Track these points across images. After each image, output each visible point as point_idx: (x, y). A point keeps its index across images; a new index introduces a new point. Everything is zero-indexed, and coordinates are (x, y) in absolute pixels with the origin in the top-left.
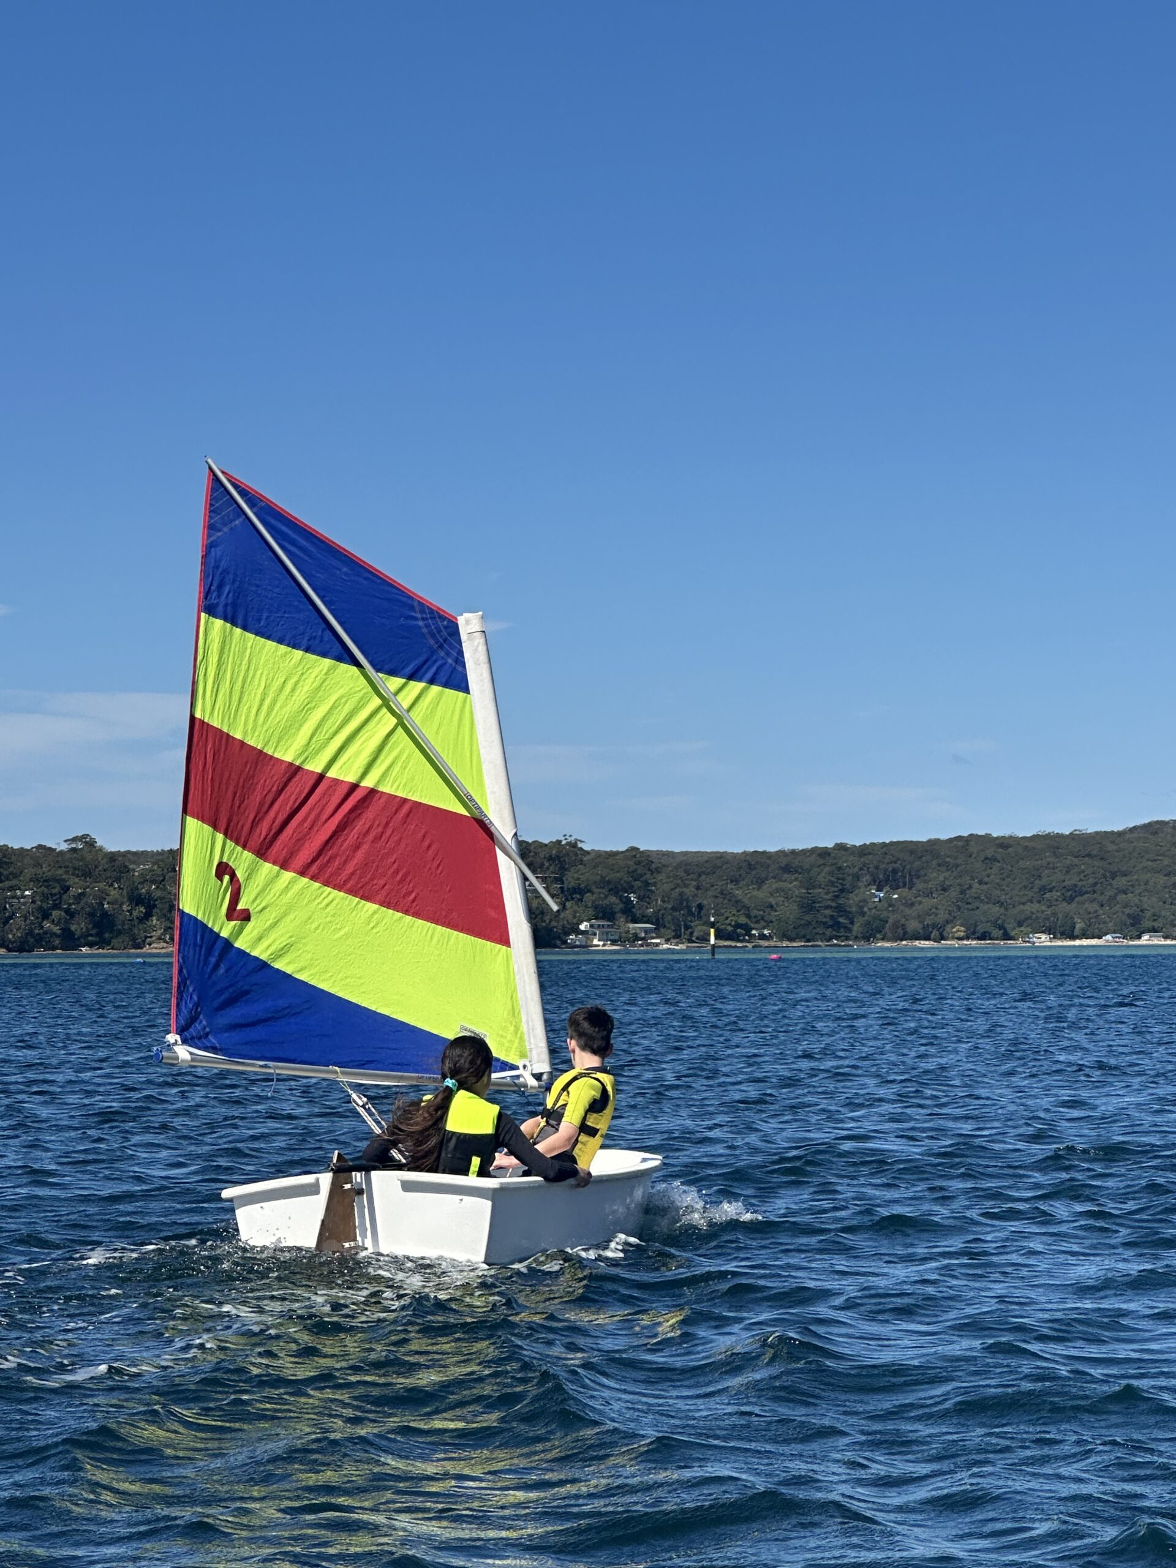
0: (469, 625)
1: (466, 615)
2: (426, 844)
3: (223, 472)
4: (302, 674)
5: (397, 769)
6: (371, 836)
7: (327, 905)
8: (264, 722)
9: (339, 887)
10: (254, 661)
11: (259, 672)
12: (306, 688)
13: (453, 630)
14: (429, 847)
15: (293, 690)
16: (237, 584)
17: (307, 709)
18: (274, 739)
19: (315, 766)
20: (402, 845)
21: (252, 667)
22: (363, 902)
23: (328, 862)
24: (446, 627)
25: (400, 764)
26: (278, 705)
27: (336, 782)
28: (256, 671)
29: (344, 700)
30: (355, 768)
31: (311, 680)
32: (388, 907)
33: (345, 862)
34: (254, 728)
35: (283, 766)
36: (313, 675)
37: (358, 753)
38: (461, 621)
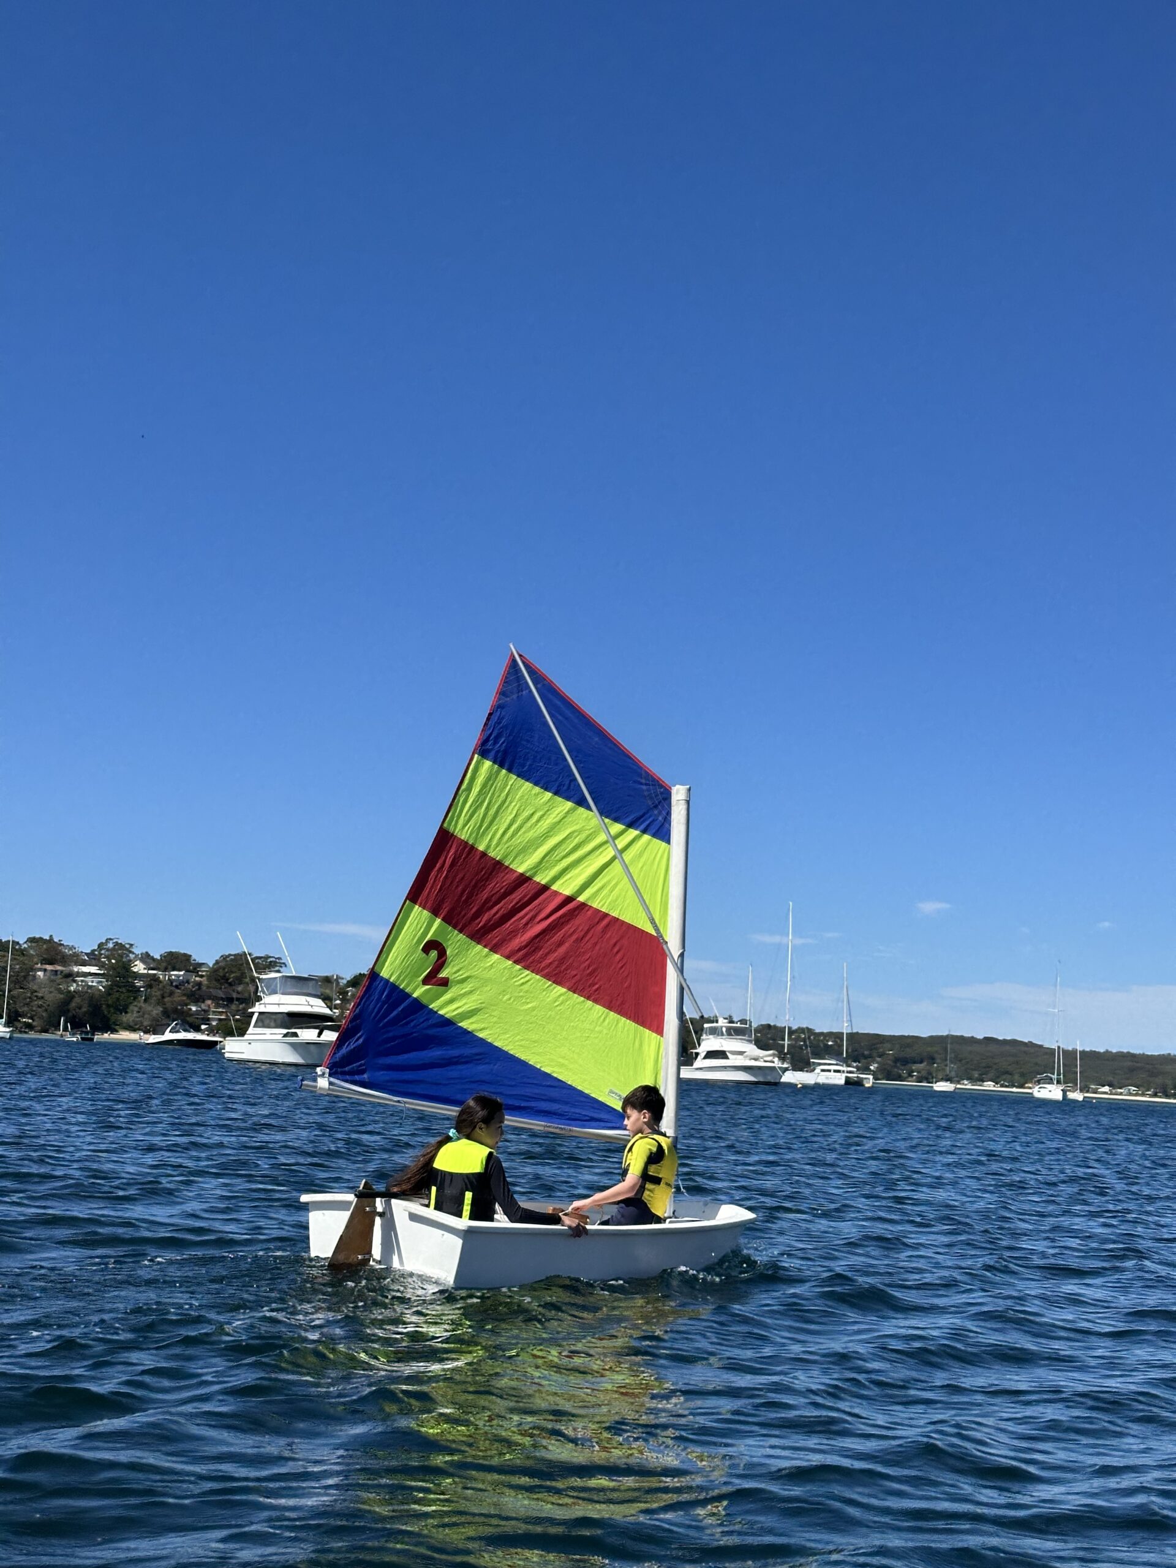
0: (678, 794)
1: (678, 786)
2: (616, 950)
3: (520, 656)
4: (548, 810)
5: (605, 892)
6: (574, 937)
7: (523, 984)
8: (507, 842)
9: (537, 971)
10: (511, 795)
11: (513, 804)
12: (548, 821)
13: (666, 796)
14: (617, 952)
15: (538, 821)
16: (511, 738)
17: (546, 835)
18: (513, 854)
19: (542, 879)
20: (597, 947)
21: (509, 800)
22: (554, 985)
23: (534, 951)
24: (662, 793)
25: (608, 888)
26: (523, 830)
27: (556, 893)
28: (511, 802)
29: (576, 834)
30: (572, 886)
31: (554, 816)
32: (574, 992)
33: (548, 953)
34: (498, 845)
35: (515, 875)
36: (556, 812)
37: (579, 874)
38: (674, 790)
